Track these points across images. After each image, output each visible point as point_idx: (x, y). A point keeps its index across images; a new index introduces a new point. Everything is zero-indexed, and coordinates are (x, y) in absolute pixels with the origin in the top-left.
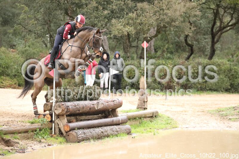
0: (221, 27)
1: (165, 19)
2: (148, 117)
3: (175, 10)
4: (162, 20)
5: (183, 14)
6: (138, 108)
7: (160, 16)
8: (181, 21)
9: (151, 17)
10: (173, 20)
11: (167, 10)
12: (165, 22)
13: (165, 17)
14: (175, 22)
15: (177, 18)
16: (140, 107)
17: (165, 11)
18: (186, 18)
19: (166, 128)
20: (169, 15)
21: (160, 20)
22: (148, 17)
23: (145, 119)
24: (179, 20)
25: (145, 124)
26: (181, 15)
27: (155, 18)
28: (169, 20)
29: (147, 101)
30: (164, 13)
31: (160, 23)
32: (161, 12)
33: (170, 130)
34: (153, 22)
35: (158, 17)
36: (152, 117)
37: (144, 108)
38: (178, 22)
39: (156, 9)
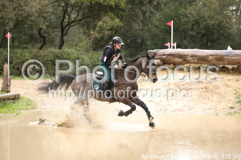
0: (69, 22)
1: (23, 15)
2: (11, 99)
3: (32, 6)
4: (20, 15)
5: (38, 10)
6: (2, 91)
7: (18, 11)
8: (37, 16)
9: (11, 12)
10: (30, 16)
11: (25, 6)
12: (23, 17)
13: (23, 12)
14: (31, 17)
15: (33, 14)
16: (4, 90)
17: (23, 7)
18: (41, 14)
19: (27, 109)
20: (27, 10)
21: (19, 15)
22: (8, 12)
23: (8, 101)
24: (35, 16)
25: (8, 105)
26: (36, 11)
27: (14, 13)
28: (26, 15)
29: (10, 85)
30: (22, 9)
31: (19, 18)
32: (20, 8)
33: (31, 110)
34: (12, 17)
35: (17, 12)
36: (14, 99)
37: (7, 91)
38: (34, 17)
39: (15, 6)
